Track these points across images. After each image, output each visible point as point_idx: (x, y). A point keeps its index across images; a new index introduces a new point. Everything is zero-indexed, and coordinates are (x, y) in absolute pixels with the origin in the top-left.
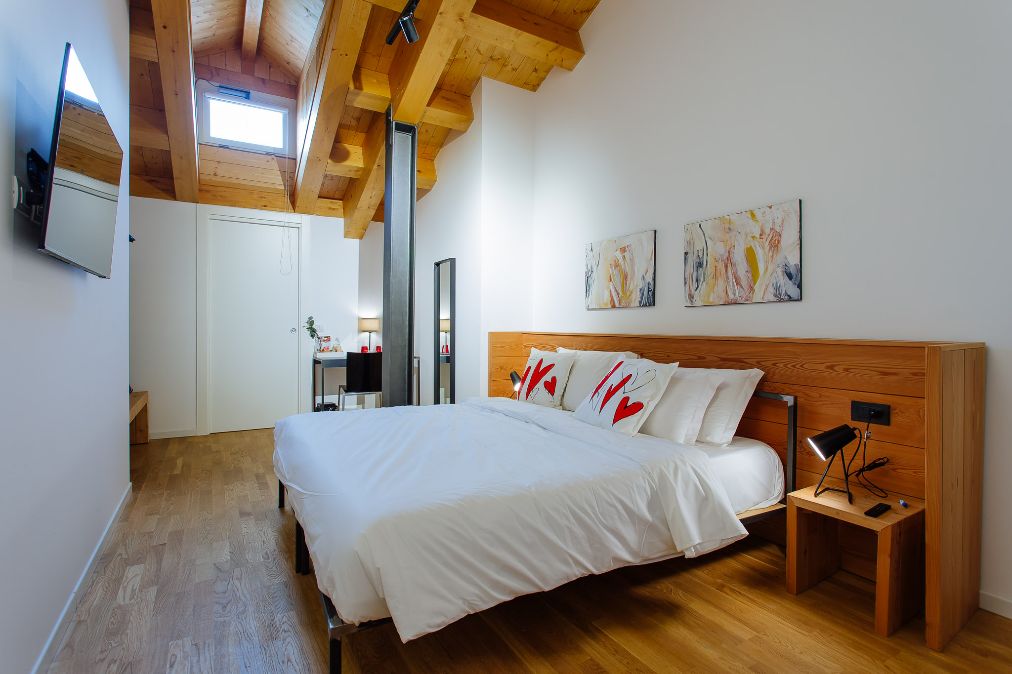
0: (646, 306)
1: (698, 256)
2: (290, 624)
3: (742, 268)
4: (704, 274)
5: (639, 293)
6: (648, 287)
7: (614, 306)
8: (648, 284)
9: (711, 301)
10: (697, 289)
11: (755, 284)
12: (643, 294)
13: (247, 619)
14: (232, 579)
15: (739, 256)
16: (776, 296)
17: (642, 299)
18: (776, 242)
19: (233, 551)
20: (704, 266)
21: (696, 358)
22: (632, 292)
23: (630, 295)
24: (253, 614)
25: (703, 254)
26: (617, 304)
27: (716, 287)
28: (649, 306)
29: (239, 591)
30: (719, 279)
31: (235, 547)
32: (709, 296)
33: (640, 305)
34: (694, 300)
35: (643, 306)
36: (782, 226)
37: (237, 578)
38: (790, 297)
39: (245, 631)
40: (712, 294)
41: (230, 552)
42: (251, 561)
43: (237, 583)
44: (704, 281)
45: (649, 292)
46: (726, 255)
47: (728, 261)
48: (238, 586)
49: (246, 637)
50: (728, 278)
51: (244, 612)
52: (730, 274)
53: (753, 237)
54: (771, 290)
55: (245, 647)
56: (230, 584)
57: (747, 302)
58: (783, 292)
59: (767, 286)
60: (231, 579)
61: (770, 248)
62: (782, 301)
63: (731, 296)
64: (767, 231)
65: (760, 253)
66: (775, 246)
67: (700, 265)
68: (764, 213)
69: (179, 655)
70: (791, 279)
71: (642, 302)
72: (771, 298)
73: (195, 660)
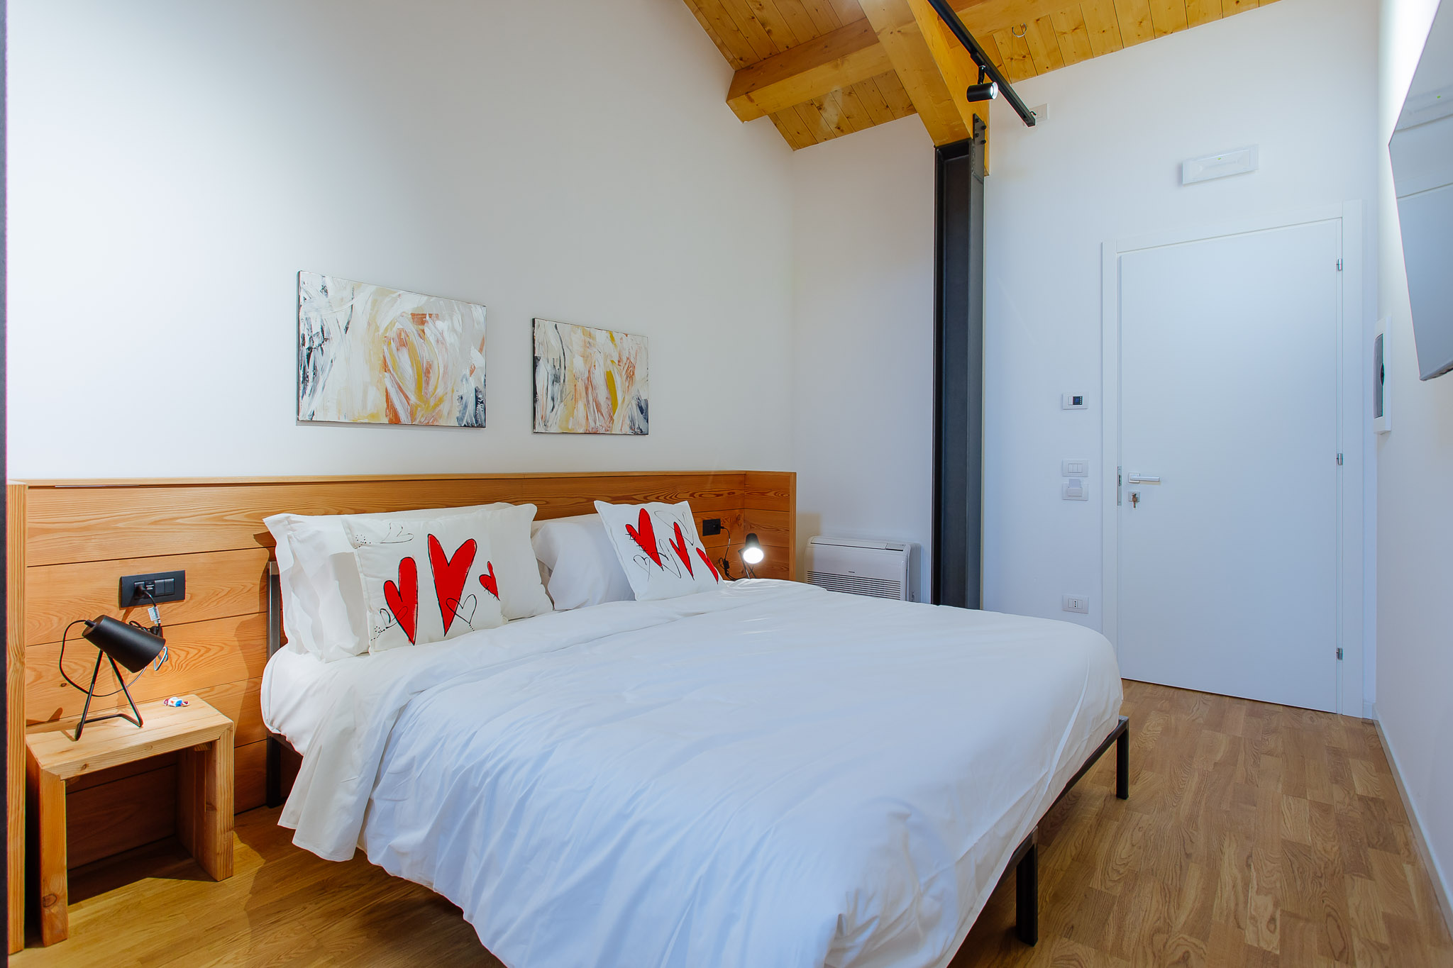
0: (473, 426)
1: (554, 366)
2: (1106, 875)
3: (602, 394)
4: (562, 392)
5: (456, 403)
6: (476, 397)
7: (395, 421)
8: (476, 391)
9: (570, 428)
10: (553, 410)
11: (614, 414)
12: (466, 407)
13: (1157, 916)
15: (599, 379)
16: (631, 428)
17: (463, 414)
18: (632, 374)
20: (562, 381)
21: (585, 500)
22: (441, 400)
23: (437, 405)
24: (1146, 919)
25: (560, 366)
26: (404, 417)
27: (575, 410)
28: (477, 427)
30: (579, 402)
32: (567, 422)
33: (460, 425)
34: (549, 424)
35: (465, 426)
36: (636, 358)
38: (642, 432)
39: (1167, 904)
40: (571, 418)
44: (561, 401)
45: (477, 404)
46: (586, 375)
47: (589, 384)
49: (1168, 895)
50: (588, 401)
51: (1158, 931)
52: (591, 398)
53: (612, 361)
54: (628, 422)
55: (1174, 884)
57: (608, 433)
58: (637, 426)
59: (624, 417)
61: (627, 378)
62: (636, 434)
63: (592, 424)
64: (625, 360)
65: (619, 381)
66: (630, 376)
67: (556, 379)
68: (621, 339)
69: (1263, 925)
70: (642, 413)
71: (462, 420)
72: (627, 429)
73: (1241, 906)
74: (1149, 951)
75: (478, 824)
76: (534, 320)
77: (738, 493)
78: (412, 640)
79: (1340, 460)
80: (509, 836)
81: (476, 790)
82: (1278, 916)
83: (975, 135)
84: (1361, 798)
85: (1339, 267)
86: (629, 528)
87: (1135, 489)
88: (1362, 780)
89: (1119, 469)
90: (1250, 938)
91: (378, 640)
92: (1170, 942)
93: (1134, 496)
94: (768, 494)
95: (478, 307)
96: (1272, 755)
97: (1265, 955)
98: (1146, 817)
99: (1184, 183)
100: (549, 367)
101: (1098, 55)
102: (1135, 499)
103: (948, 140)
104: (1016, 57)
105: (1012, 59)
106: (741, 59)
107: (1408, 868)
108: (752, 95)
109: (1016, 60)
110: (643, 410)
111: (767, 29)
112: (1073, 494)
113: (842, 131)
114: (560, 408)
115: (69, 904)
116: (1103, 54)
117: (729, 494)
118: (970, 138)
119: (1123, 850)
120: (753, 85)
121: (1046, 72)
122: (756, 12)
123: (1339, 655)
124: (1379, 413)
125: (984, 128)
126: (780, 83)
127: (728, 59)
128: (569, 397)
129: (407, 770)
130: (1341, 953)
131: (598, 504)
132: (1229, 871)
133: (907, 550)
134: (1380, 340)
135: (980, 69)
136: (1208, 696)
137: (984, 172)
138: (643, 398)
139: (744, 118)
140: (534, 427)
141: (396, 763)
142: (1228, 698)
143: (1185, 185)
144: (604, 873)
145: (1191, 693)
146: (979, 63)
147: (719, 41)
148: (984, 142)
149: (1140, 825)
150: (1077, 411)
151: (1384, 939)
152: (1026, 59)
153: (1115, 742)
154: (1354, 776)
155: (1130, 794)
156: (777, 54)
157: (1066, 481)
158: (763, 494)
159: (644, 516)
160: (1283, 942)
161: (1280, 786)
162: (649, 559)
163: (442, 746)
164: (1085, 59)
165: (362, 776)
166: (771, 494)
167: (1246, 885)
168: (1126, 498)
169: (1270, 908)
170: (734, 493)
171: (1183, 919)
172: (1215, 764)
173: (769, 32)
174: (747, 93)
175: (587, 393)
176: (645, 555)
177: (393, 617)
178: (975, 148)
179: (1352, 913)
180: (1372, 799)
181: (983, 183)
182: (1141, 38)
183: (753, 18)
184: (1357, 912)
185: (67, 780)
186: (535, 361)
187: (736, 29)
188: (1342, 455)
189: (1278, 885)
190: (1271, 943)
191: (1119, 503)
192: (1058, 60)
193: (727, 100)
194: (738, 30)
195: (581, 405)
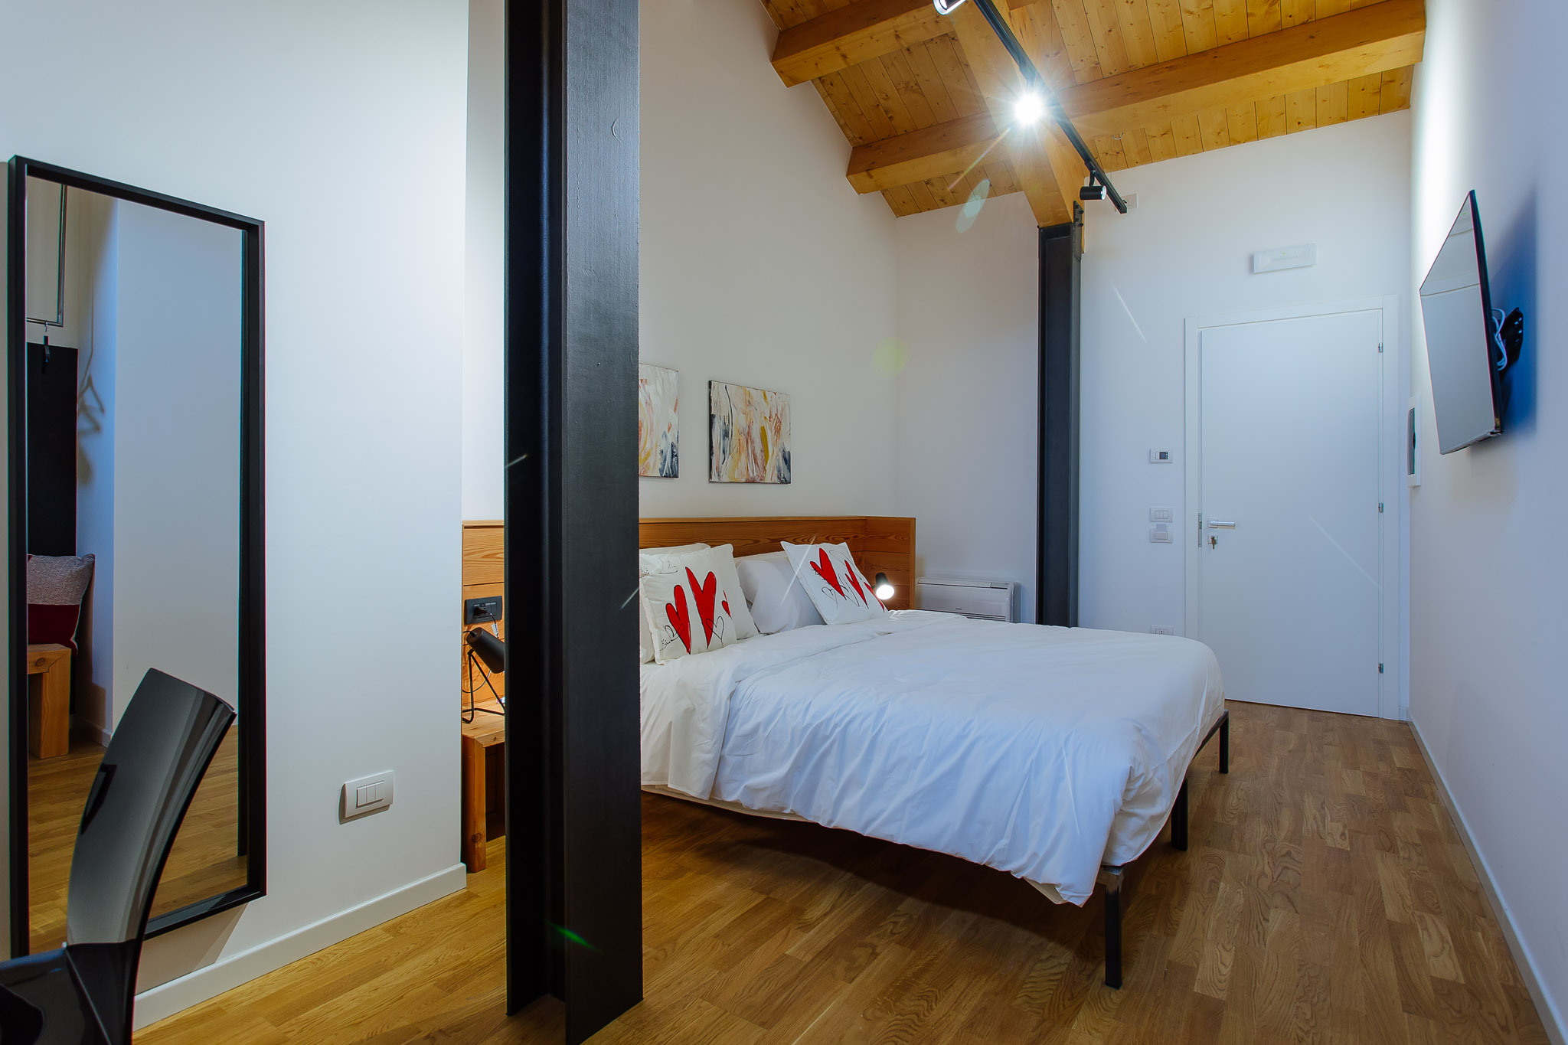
0: (670, 477)
1: (724, 423)
2: (1224, 815)
3: (758, 447)
4: (730, 446)
5: (659, 456)
6: (673, 452)
8: (672, 446)
9: (735, 477)
10: (723, 461)
11: (766, 464)
12: (665, 459)
13: (1265, 834)
14: (1273, 878)
15: (756, 434)
16: (778, 477)
17: (664, 466)
18: (779, 428)
19: (1262, 921)
20: (730, 436)
22: (648, 455)
23: (646, 459)
24: (1258, 836)
25: (729, 423)
27: (739, 462)
28: (673, 477)
29: (1267, 861)
30: (742, 454)
31: (1257, 928)
32: (734, 473)
33: (661, 475)
34: (721, 474)
35: (666, 476)
36: (781, 414)
37: (1266, 876)
38: (786, 481)
39: (1271, 828)
40: (737, 469)
41: (1267, 920)
42: (1239, 890)
43: (1267, 869)
44: (730, 454)
45: (672, 457)
46: (747, 430)
47: (749, 438)
48: (1266, 866)
49: (1270, 824)
50: (748, 454)
51: (1268, 841)
52: (750, 451)
53: (765, 418)
54: (776, 471)
55: (1273, 818)
56: (1278, 873)
57: (762, 482)
58: (782, 475)
59: (773, 467)
60: (1275, 880)
61: (775, 433)
62: (782, 483)
63: (751, 475)
64: (774, 415)
65: (770, 435)
66: (778, 431)
67: (726, 434)
68: (771, 397)
69: (1338, 837)
70: (786, 464)
71: (663, 471)
72: (775, 479)
73: (1321, 828)
74: (1264, 851)
75: (831, 760)
76: (710, 383)
77: (860, 536)
78: (689, 652)
79: (1381, 508)
80: (867, 761)
81: (827, 738)
82: (1346, 832)
83: (1076, 220)
84: (1399, 769)
85: (1380, 349)
86: (813, 564)
87: (1214, 533)
88: (1399, 758)
89: (1200, 515)
90: (1329, 842)
91: (665, 651)
92: (1277, 847)
93: (1213, 538)
94: (889, 538)
95: (673, 372)
96: (1332, 745)
97: (1340, 851)
98: (1244, 783)
99: (1255, 272)
100: (722, 424)
101: (1181, 155)
102: (1214, 541)
103: (1051, 223)
104: (1110, 152)
105: (1107, 154)
106: (860, 138)
107: (1433, 807)
108: (872, 172)
109: (1110, 155)
110: (787, 461)
111: (889, 116)
112: (1160, 538)
113: (946, 203)
114: (729, 459)
115: (487, 841)
116: (1186, 155)
117: (854, 537)
118: (1071, 223)
119: (1233, 801)
120: (873, 163)
121: (1135, 166)
122: (882, 101)
123: (1381, 669)
124: (1412, 471)
125: (1082, 212)
126: (901, 164)
127: (848, 137)
128: (735, 450)
129: (754, 732)
130: (1390, 849)
131: (783, 543)
132: (1310, 809)
133: (1011, 587)
134: (1412, 412)
135: (1091, 173)
136: (1275, 708)
137: (1081, 251)
138: (787, 450)
139: (860, 191)
140: (710, 477)
141: (740, 729)
142: (1292, 709)
143: (1257, 273)
144: (956, 770)
145: (1262, 706)
146: (1091, 169)
147: (842, 122)
148: (1082, 225)
149: (1241, 788)
150: (1163, 467)
151: (1417, 841)
152: (1119, 155)
153: (1219, 729)
154: (1394, 757)
155: (1229, 771)
156: (895, 136)
157: (1154, 526)
158: (883, 537)
159: (823, 555)
160: (1351, 844)
161: (1340, 763)
162: (834, 590)
163: (784, 713)
164: (1170, 158)
165: (714, 740)
166: (892, 538)
167: (1323, 818)
168: (1206, 540)
169: (1341, 829)
170: (857, 537)
171: (1283, 836)
172: (1289, 751)
173: (891, 118)
174: (868, 170)
175: (747, 447)
176: (831, 587)
177: (675, 632)
178: (1076, 229)
179: (1396, 829)
180: (1408, 770)
181: (1080, 261)
182: (1218, 144)
183: (878, 105)
184: (1399, 829)
185: (486, 748)
186: (711, 417)
187: (860, 113)
188: (1382, 505)
189: (1345, 817)
190: (1345, 845)
191: (1200, 545)
192: (1146, 156)
193: (849, 173)
194: (863, 114)
195: (743, 457)
